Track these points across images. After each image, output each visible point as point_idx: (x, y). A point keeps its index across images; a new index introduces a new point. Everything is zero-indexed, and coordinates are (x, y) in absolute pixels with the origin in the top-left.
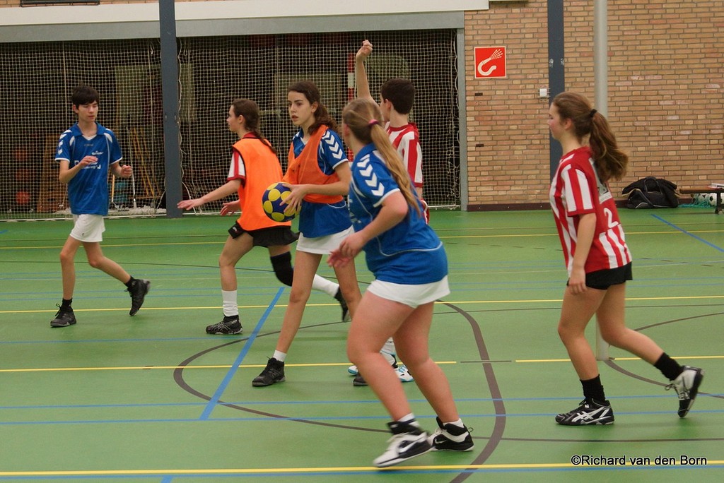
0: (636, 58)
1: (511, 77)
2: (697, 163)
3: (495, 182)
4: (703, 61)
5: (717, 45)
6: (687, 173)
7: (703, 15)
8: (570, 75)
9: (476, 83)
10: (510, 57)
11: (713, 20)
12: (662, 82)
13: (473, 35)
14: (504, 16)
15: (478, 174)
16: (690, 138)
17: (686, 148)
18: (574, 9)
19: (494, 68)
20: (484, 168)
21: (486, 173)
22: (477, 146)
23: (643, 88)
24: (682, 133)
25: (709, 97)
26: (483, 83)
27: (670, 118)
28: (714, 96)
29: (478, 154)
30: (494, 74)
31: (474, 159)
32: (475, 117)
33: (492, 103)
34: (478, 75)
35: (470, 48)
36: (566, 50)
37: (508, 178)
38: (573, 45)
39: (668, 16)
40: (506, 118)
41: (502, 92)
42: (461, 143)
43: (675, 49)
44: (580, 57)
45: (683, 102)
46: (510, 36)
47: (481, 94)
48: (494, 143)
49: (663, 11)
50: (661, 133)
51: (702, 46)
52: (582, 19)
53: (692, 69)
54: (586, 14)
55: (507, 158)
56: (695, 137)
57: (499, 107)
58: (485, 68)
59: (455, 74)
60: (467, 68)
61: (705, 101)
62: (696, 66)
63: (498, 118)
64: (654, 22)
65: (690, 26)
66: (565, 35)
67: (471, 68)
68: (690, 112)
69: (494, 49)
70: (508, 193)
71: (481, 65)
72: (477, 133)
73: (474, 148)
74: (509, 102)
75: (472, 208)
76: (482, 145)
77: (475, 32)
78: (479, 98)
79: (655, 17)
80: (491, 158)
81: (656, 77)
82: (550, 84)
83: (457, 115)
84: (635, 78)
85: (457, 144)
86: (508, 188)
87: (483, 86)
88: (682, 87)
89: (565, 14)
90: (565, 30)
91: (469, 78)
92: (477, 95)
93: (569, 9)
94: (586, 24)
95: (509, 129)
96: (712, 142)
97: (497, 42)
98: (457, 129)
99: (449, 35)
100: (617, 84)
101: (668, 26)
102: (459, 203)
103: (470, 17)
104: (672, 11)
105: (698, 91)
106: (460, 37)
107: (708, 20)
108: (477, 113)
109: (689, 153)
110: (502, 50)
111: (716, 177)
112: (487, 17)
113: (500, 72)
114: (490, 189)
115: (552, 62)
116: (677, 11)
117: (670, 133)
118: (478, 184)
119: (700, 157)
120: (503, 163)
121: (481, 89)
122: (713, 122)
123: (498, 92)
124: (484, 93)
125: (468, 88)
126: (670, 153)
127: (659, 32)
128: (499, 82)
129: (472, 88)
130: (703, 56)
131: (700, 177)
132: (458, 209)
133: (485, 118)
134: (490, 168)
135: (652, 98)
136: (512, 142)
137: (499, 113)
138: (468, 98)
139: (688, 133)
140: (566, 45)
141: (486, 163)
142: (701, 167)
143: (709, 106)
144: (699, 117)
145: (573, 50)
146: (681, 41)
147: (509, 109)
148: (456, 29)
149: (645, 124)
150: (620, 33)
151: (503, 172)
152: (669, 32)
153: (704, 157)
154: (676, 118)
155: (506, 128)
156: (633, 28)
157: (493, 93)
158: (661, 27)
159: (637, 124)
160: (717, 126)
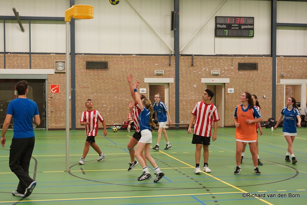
0: (95, 89)
1: (61, 93)
2: (111, 118)
3: (56, 122)
4: (113, 90)
5: (117, 86)
6: (108, 121)
7: (113, 78)
8: (77, 93)
9: (51, 94)
10: (61, 87)
11: (115, 79)
12: (102, 96)
13: (50, 81)
14: (59, 76)
15: (51, 120)
16: (109, 111)
17: (108, 114)
18: (78, 75)
19: (56, 90)
20: (53, 118)
21: (54, 120)
22: (51, 112)
23: (97, 97)
24: (107, 109)
25: (115, 100)
26: (53, 94)
27: (104, 105)
28: (116, 100)
29: (51, 114)
30: (56, 92)
31: (50, 116)
32: (50, 104)
33: (55, 100)
34: (52, 92)
35: (49, 85)
36: (76, 86)
37: (59, 121)
38: (78, 85)
39: (104, 78)
40: (59, 104)
41: (58, 97)
42: (46, 111)
43: (105, 87)
44: (80, 88)
45: (107, 101)
46: (60, 82)
47: (52, 98)
48: (56, 111)
49: (102, 76)
50: (102, 110)
51: (113, 86)
52: (80, 78)
53: (110, 92)
54: (81, 76)
55: (59, 116)
56: (111, 111)
57: (57, 101)
58: (53, 90)
59: (45, 92)
60: (48, 90)
61: (113, 101)
62: (111, 92)
63: (57, 104)
64: (100, 79)
65: (110, 81)
66: (76, 82)
67: (49, 90)
68: (109, 104)
69: (56, 85)
70: (60, 125)
71: (52, 89)
72: (51, 108)
73: (50, 113)
74: (60, 100)
75: (49, 129)
76: (52, 112)
77: (51, 80)
78: (52, 99)
79: (100, 78)
80: (55, 116)
81: (100, 94)
82: (71, 95)
83: (45, 103)
84: (95, 94)
85: (45, 111)
86: (59, 124)
87: (53, 95)
88: (107, 97)
89: (76, 76)
90: (76, 80)
91: (49, 93)
92: (51, 98)
93: (77, 75)
94: (81, 79)
95: (60, 108)
96: (115, 112)
97: (57, 83)
98: (45, 107)
99: (43, 81)
100: (90, 96)
101: (104, 80)
102: (46, 128)
103: (49, 76)
104: (105, 76)
105: (112, 98)
106: (46, 81)
107: (114, 79)
108: (51, 103)
109: (109, 115)
110: (58, 85)
111: (116, 122)
112: (54, 76)
113: (57, 92)
114: (55, 124)
115: (72, 89)
116: (106, 76)
117: (104, 110)
118: (51, 123)
119: (112, 116)
120: (58, 117)
121: (52, 96)
122: (116, 107)
123: (57, 97)
124: (53, 97)
125: (48, 96)
126: (104, 115)
127: (101, 82)
128: (57, 94)
129: (50, 96)
130: (113, 89)
131: (112, 122)
132: (46, 130)
133: (53, 104)
134: (55, 118)
135: (99, 100)
136: (61, 111)
137: (57, 103)
138: (48, 99)
139: (109, 110)
140: (76, 85)
141: (53, 117)
142: (112, 119)
143: (115, 103)
144: (112, 105)
145: (78, 86)
146: (107, 85)
147: (60, 102)
148: (45, 79)
149: (97, 107)
150: (91, 82)
151: (58, 120)
152: (104, 82)
153: (113, 116)
154: (106, 105)
155: (59, 107)
156: (94, 81)
157: (56, 97)
158: (102, 81)
159: (95, 107)
160: (116, 108)
